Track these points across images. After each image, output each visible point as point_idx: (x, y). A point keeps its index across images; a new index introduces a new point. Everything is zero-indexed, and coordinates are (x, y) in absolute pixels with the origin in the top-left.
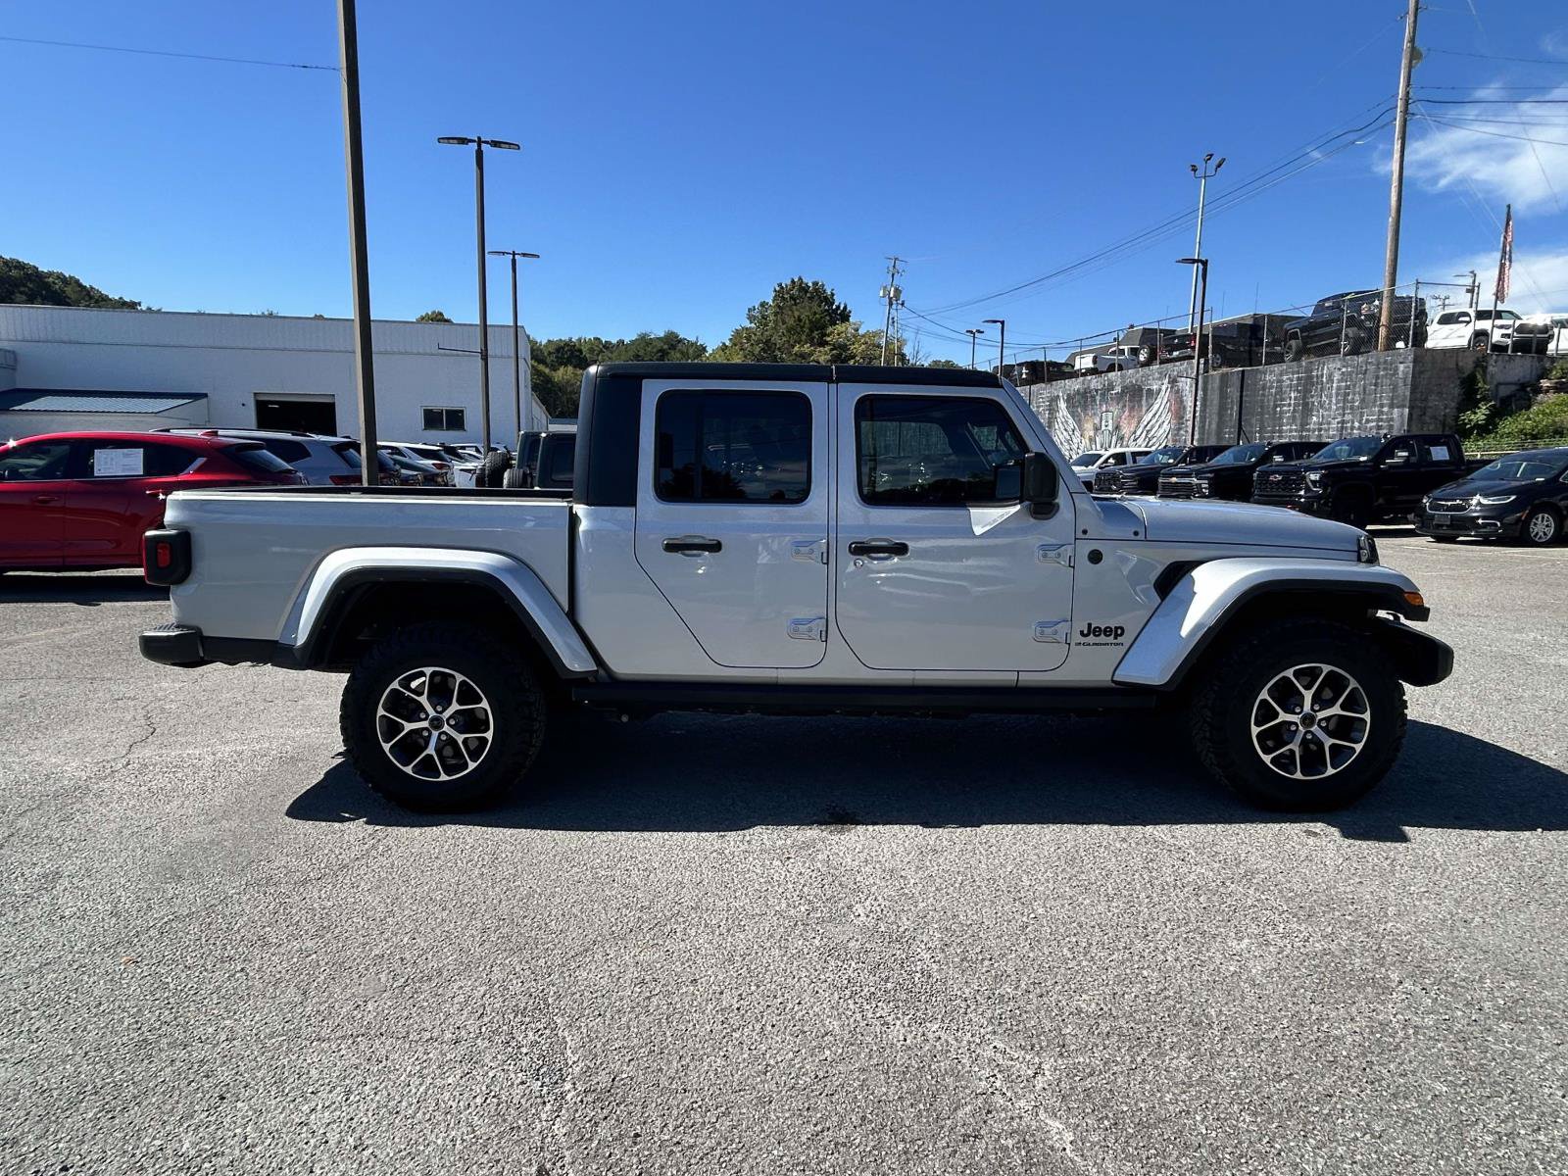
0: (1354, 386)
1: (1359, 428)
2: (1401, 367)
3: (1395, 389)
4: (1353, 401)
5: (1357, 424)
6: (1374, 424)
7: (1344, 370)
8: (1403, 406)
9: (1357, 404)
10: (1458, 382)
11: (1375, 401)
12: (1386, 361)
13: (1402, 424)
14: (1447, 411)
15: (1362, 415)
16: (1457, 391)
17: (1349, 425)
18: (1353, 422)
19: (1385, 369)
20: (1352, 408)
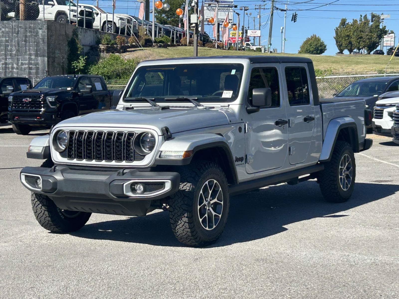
0: (12, 41)
1: (17, 68)
2: (40, 32)
3: (37, 45)
4: (11, 51)
5: (15, 66)
6: (27, 66)
7: (3, 30)
8: (44, 56)
9: (14, 53)
10: (67, 43)
11: (26, 52)
12: (30, 27)
13: (44, 66)
14: (64, 60)
15: (18, 60)
16: (67, 48)
17: (10, 66)
18: (13, 65)
19: (30, 32)
20: (11, 55)
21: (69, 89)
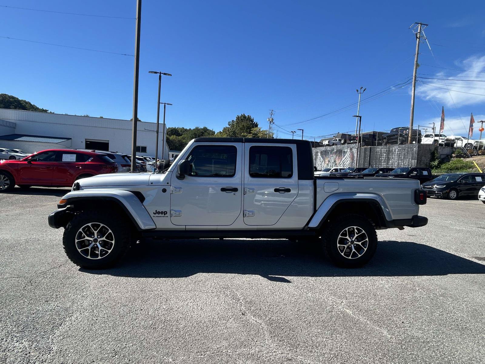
0: (402, 153)
1: (403, 165)
2: (415, 149)
3: (413, 155)
4: (401, 157)
5: (402, 164)
6: (407, 164)
7: (399, 148)
8: (415, 159)
9: (402, 158)
10: (430, 153)
11: (407, 158)
12: (410, 147)
13: (415, 164)
14: (427, 161)
15: (404, 161)
16: (430, 156)
17: (400, 164)
18: (401, 163)
19: (410, 149)
20: (401, 159)
21: (405, 173)
